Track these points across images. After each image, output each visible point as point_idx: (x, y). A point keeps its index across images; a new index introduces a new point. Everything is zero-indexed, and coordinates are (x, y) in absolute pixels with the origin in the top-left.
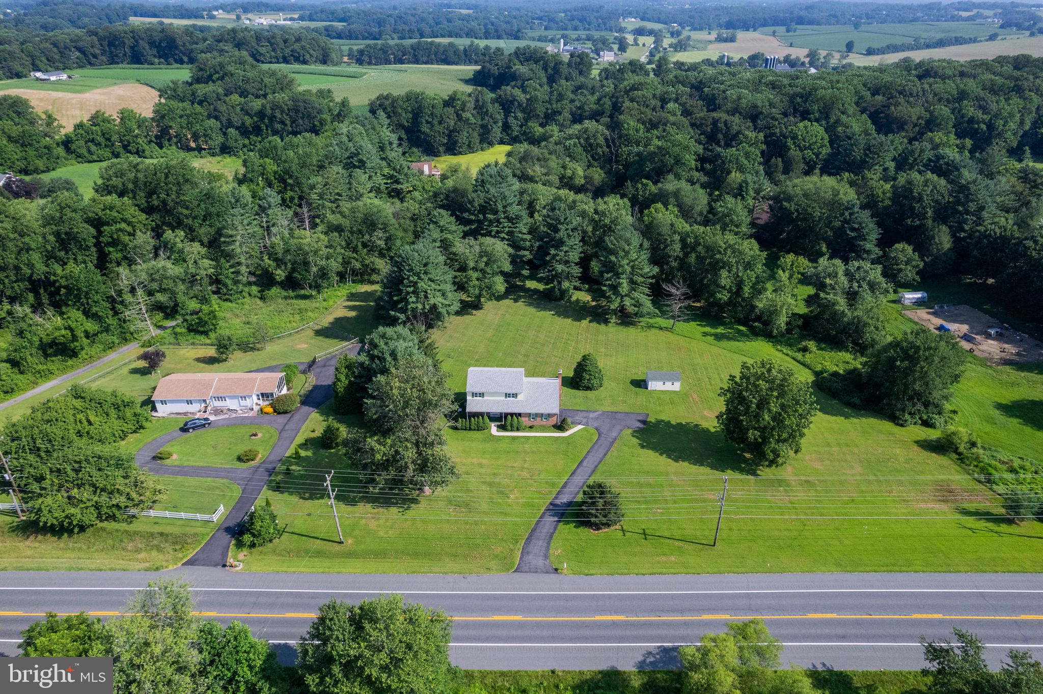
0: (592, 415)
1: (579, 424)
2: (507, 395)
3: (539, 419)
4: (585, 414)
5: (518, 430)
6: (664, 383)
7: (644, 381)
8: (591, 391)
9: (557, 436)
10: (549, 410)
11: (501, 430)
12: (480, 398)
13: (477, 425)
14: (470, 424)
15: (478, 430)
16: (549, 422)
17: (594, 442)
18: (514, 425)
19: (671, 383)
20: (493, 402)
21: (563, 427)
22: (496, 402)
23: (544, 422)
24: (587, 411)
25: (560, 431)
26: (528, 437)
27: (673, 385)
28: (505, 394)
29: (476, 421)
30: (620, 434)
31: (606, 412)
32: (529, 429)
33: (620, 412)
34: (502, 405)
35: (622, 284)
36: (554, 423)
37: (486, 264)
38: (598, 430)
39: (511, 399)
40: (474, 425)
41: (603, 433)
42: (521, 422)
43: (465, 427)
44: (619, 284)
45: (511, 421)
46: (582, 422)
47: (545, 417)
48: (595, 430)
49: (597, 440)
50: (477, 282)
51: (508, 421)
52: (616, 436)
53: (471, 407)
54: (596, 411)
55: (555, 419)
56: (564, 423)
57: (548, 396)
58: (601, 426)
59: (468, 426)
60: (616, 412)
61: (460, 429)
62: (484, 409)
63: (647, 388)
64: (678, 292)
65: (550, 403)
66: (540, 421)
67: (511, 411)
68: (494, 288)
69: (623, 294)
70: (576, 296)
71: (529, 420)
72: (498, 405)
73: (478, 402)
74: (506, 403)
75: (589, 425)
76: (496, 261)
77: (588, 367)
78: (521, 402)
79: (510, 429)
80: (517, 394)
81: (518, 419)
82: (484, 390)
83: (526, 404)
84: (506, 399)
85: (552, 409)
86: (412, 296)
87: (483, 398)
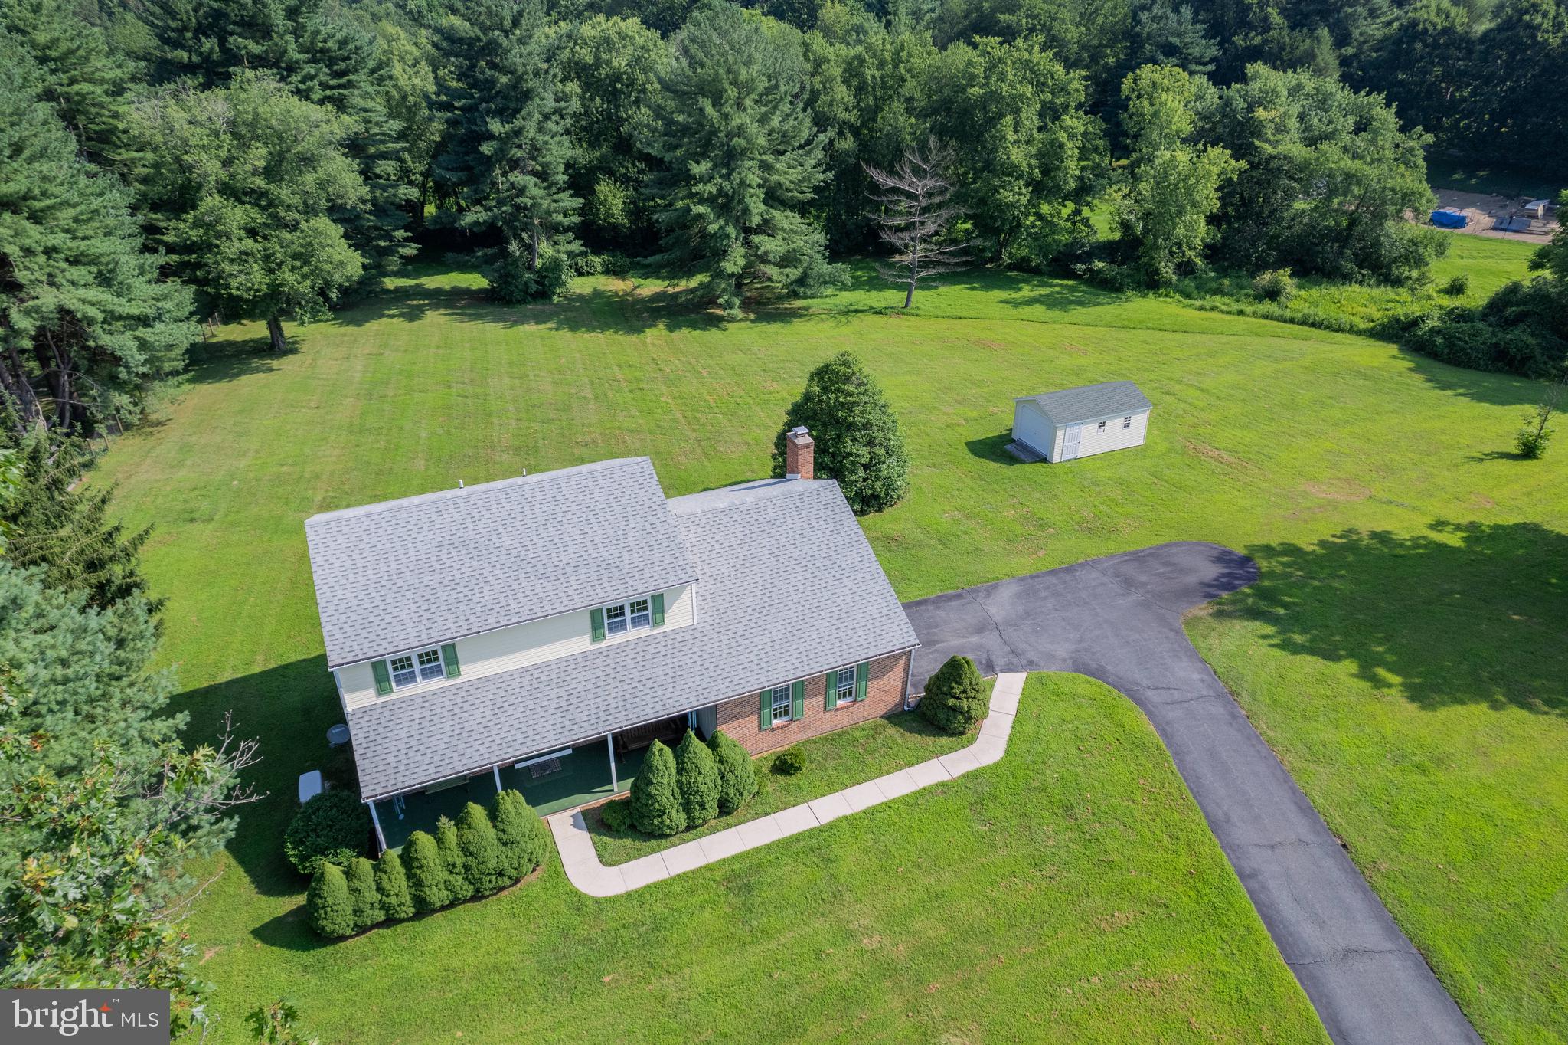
0: (995, 610)
1: (990, 668)
2: (609, 618)
3: (811, 705)
5: (725, 811)
6: (1102, 424)
7: (1007, 438)
8: (880, 510)
9: (957, 772)
10: (862, 641)
11: (627, 842)
12: (437, 683)
13: (467, 869)
14: (410, 876)
15: (477, 897)
16: (867, 702)
17: (1164, 747)
18: (703, 788)
19: (1121, 421)
20: (526, 683)
21: (962, 713)
22: (544, 678)
23: (843, 715)
24: (959, 596)
25: (945, 741)
26: (810, 834)
27: (1127, 425)
28: (592, 613)
29: (453, 846)
30: (1203, 661)
31: (1032, 577)
32: (782, 779)
33: (1082, 565)
34: (590, 686)
35: (750, 186)
36: (891, 700)
37: (271, 172)
38: (1099, 673)
39: (632, 634)
40: (446, 875)
41: (1137, 684)
42: (739, 758)
43: (384, 907)
44: (743, 183)
45: (680, 771)
46: (993, 658)
47: (845, 687)
48: (1090, 678)
49: (1163, 732)
50: (250, 242)
51: (666, 780)
52: (1205, 677)
53: (391, 759)
54: (992, 588)
55: (894, 679)
56: (964, 692)
57: (818, 564)
58: (1086, 650)
59: (406, 898)
60: (1070, 570)
61: (349, 932)
62: (483, 750)
63: (1044, 460)
64: (920, 187)
65: (848, 600)
66: (821, 714)
67: (659, 707)
68: (324, 255)
69: (756, 220)
70: (579, 286)
71: (760, 730)
72: (562, 693)
73: (427, 713)
74: (609, 671)
75: (1035, 659)
76: (308, 161)
77: (857, 410)
78: (687, 636)
79: (684, 825)
80: (658, 598)
81: (713, 746)
82: (451, 625)
83: (724, 639)
84: (596, 646)
85: (878, 631)
87: (454, 674)
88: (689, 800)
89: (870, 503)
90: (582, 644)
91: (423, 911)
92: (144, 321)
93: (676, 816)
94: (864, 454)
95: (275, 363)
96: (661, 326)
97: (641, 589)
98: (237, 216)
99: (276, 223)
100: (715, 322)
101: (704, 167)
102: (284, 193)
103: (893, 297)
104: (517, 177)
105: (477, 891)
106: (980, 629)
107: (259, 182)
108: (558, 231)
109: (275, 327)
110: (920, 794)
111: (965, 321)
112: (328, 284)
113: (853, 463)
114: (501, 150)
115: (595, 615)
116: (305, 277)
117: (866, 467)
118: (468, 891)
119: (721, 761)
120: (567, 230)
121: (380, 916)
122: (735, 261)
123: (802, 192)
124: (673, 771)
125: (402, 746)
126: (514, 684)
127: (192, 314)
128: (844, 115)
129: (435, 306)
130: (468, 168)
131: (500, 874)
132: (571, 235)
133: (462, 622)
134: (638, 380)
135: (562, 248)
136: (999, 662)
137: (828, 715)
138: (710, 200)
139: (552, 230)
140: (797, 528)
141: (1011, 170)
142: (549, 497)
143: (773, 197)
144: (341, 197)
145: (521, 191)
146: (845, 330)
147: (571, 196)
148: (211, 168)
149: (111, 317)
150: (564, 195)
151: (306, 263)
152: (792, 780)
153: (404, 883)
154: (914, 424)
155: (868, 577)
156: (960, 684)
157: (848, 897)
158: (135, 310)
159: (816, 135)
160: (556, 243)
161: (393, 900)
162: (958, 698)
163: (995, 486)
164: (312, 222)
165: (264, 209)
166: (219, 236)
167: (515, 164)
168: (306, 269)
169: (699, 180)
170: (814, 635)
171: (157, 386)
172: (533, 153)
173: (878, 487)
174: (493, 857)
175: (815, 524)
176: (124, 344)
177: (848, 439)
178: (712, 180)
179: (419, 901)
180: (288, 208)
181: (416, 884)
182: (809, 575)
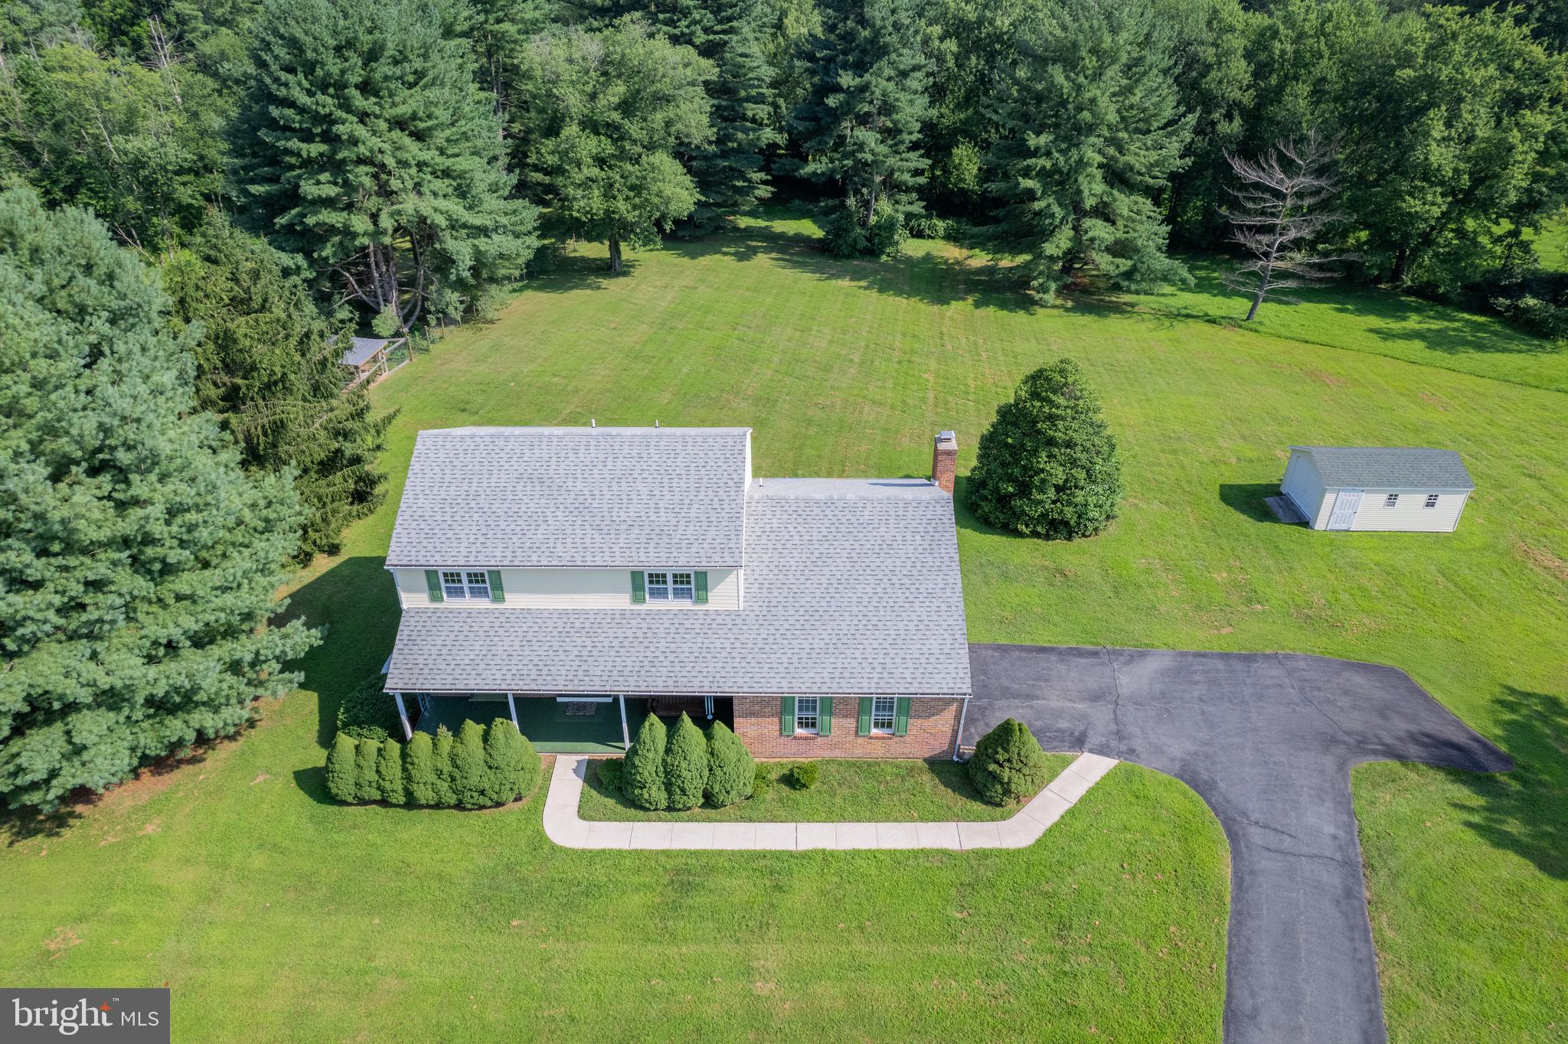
0: (1126, 681)
2: (649, 583)
3: (840, 726)
4: (1089, 677)
5: (709, 805)
6: (1393, 498)
7: (1274, 490)
8: (1069, 538)
9: (969, 845)
10: (907, 674)
11: (610, 802)
12: (484, 603)
13: (453, 779)
14: (404, 769)
15: (459, 806)
16: (908, 739)
17: (1228, 899)
18: (684, 773)
19: (1423, 498)
20: (560, 624)
21: (1002, 783)
22: (578, 625)
24: (1094, 654)
25: (977, 807)
26: (778, 855)
27: (1430, 504)
28: (633, 573)
29: (445, 755)
30: (1352, 814)
31: (1196, 655)
32: (785, 790)
33: (1267, 657)
34: (616, 643)
35: (1089, 164)
36: (938, 745)
37: (626, 107)
38: (1203, 788)
39: (671, 604)
40: (433, 778)
41: (1244, 814)
42: (732, 756)
43: (380, 788)
44: (1081, 164)
45: (668, 751)
46: (1090, 733)
47: (884, 716)
48: (1192, 792)
49: (1239, 885)
50: (597, 170)
51: (651, 755)
52: (1341, 834)
53: (421, 661)
54: (1140, 654)
55: (942, 724)
56: (1009, 761)
57: (895, 580)
58: (1207, 756)
59: (398, 786)
60: (1248, 658)
61: (350, 799)
62: (498, 676)
63: (1305, 523)
64: (1288, 185)
65: (912, 626)
66: (851, 737)
67: (670, 682)
68: (654, 189)
69: (1089, 202)
70: (912, 248)
71: (781, 735)
72: (588, 643)
73: (466, 628)
74: (640, 634)
75: (1139, 749)
76: (660, 100)
77: (1060, 424)
78: (728, 621)
79: (664, 804)
80: (702, 576)
81: (709, 737)
82: (498, 554)
83: (764, 633)
84: (636, 607)
85: (930, 668)
86: (325, 177)
87: (501, 599)
88: (670, 781)
89: (1057, 528)
90: (621, 601)
91: (411, 803)
92: (483, 231)
93: (656, 793)
94: (1059, 474)
95: (604, 282)
96: (970, 300)
97: (684, 560)
98: (590, 145)
99: (622, 155)
100: (1026, 304)
101: (1044, 139)
102: (634, 128)
103: (1239, 306)
104: (863, 134)
105: (460, 801)
106: (1096, 697)
107: (616, 116)
108: (900, 190)
109: (615, 249)
110: (915, 854)
111: (1311, 346)
112: (664, 216)
113: (1043, 481)
114: (848, 103)
115: (636, 576)
116: (635, 207)
117: (1059, 489)
118: (452, 799)
119: (712, 754)
120: (908, 190)
121: (377, 795)
122: (1058, 245)
123: (1155, 177)
124: (661, 749)
125: (434, 651)
126: (550, 623)
127: (535, 229)
128: (1236, 95)
129: (767, 250)
130: (815, 119)
131: (482, 793)
132: (914, 196)
133: (508, 553)
134: (913, 351)
135: (901, 208)
136: (1094, 739)
137: (860, 741)
138: (1043, 174)
139: (893, 187)
140: (888, 537)
141: (1428, 174)
142: (634, 453)
143: (1117, 177)
144: (687, 136)
145: (861, 147)
146: (1163, 334)
147: (922, 156)
148: (573, 101)
149: (454, 225)
150: (913, 155)
151: (639, 195)
152: (795, 795)
153: (399, 773)
154: (1175, 452)
155: (944, 607)
156: (1007, 751)
157: (773, 932)
158: (477, 221)
159: (1184, 115)
160: (897, 202)
161: (387, 785)
162: (1001, 766)
163: (1224, 542)
164: (651, 158)
165: (615, 141)
166: (571, 161)
167: (864, 120)
168: (637, 200)
169: (1035, 153)
170: (858, 654)
171: (493, 289)
172: (887, 109)
173: (1069, 513)
174: (476, 775)
175: (909, 538)
176: (462, 250)
177: (1044, 454)
178: (1048, 154)
179: (408, 793)
180: (634, 142)
181: (408, 778)
182: (879, 590)
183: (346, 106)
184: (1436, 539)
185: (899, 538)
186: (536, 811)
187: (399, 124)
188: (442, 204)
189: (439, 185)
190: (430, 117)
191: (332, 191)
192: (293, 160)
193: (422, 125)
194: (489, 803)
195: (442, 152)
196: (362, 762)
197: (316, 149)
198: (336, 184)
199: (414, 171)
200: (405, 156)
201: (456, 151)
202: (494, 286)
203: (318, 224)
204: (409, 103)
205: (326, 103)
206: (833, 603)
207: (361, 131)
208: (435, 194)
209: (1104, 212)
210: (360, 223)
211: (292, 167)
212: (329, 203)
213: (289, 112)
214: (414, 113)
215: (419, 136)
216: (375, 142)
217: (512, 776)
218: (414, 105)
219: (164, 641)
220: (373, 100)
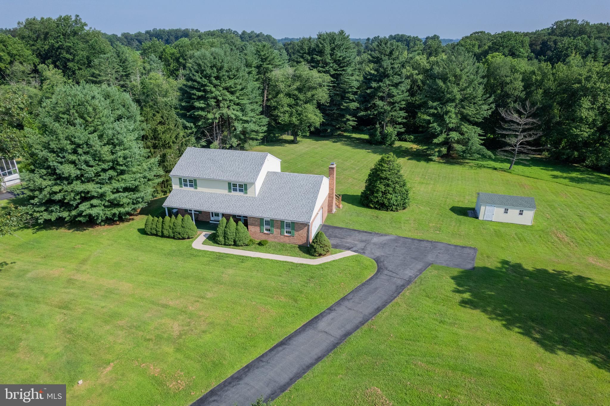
0: (376, 239)
1: (349, 249)
2: (233, 187)
3: (276, 231)
4: (364, 237)
5: (235, 244)
6: (506, 211)
9: (300, 262)
10: (294, 216)
11: (211, 242)
12: (192, 189)
13: (173, 229)
14: (162, 225)
15: (174, 238)
16: (295, 238)
17: (364, 281)
18: (229, 234)
19: (518, 211)
20: (209, 196)
21: (314, 248)
22: (214, 196)
23: (285, 237)
24: (371, 233)
25: (307, 256)
26: (247, 257)
27: (521, 214)
29: (172, 222)
30: (421, 273)
31: (404, 238)
32: (258, 246)
33: (428, 241)
34: (221, 201)
36: (302, 242)
37: (299, 90)
38: (379, 262)
39: (238, 193)
40: (168, 228)
41: (387, 268)
43: (156, 230)
45: (226, 227)
46: (354, 247)
47: (288, 229)
48: (374, 262)
49: (371, 279)
50: (288, 108)
51: (221, 228)
52: (413, 276)
53: (173, 200)
54: (385, 235)
55: (304, 233)
56: (317, 242)
57: (300, 194)
58: (387, 256)
59: (160, 230)
60: (421, 241)
61: (149, 233)
62: (190, 205)
63: (477, 218)
64: (521, 121)
66: (279, 235)
68: (304, 115)
69: (451, 126)
70: (397, 144)
71: (260, 232)
72: (215, 201)
73: (186, 194)
74: (228, 200)
75: (366, 252)
76: (311, 88)
78: (252, 199)
79: (223, 243)
80: (246, 185)
81: (237, 225)
82: (196, 175)
83: (260, 203)
84: (229, 194)
85: (301, 215)
86: (201, 102)
87: (196, 188)
88: (225, 235)
89: (382, 206)
90: (226, 192)
91: (163, 236)
92: (247, 122)
93: (221, 239)
94: (382, 188)
96: (407, 158)
97: (241, 181)
98: (286, 101)
99: (297, 104)
101: (435, 104)
102: (301, 96)
104: (380, 103)
105: (174, 236)
106: (363, 241)
107: (296, 92)
108: (397, 124)
112: (310, 125)
113: (378, 190)
114: (374, 92)
115: (229, 184)
116: (298, 120)
117: (383, 193)
118: (172, 235)
119: (237, 229)
120: (400, 124)
121: (155, 233)
123: (478, 118)
124: (224, 227)
126: (207, 195)
127: (266, 125)
131: (179, 234)
132: (402, 126)
133: (199, 175)
135: (396, 129)
136: (354, 249)
137: (282, 236)
138: (433, 115)
139: (393, 122)
140: (302, 184)
143: (464, 118)
144: (320, 100)
147: (404, 112)
148: (282, 86)
149: (237, 119)
150: (401, 112)
152: (260, 247)
153: (161, 227)
155: (311, 202)
157: (235, 268)
158: (244, 118)
160: (395, 128)
161: (158, 230)
163: (442, 218)
164: (305, 105)
165: (295, 100)
166: (280, 105)
167: (381, 98)
169: (432, 108)
170: (283, 210)
171: (251, 142)
172: (390, 95)
173: (386, 201)
174: (179, 229)
175: (308, 184)
176: (239, 127)
177: (379, 182)
178: (436, 109)
179: (162, 232)
180: (301, 100)
181: (163, 228)
182: (295, 196)
183: (211, 83)
184: (524, 226)
185: (305, 184)
186: (192, 242)
187: (226, 89)
188: (235, 112)
189: (235, 107)
190: (236, 88)
191: (203, 106)
192: (195, 97)
193: (233, 90)
194: (181, 237)
195: (238, 97)
196: (153, 223)
197: (200, 94)
198: (205, 104)
199: (228, 102)
200: (225, 98)
201: (242, 98)
202: (251, 141)
203: (198, 115)
204: (230, 83)
205: (205, 81)
206: (281, 198)
207: (213, 89)
208: (234, 110)
209: (457, 129)
210: (210, 116)
211: (194, 99)
212: (202, 109)
213: (195, 83)
214: (230, 86)
215: (232, 93)
216: (218, 93)
217: (187, 230)
218: (231, 84)
219: (116, 188)
220: (219, 81)
